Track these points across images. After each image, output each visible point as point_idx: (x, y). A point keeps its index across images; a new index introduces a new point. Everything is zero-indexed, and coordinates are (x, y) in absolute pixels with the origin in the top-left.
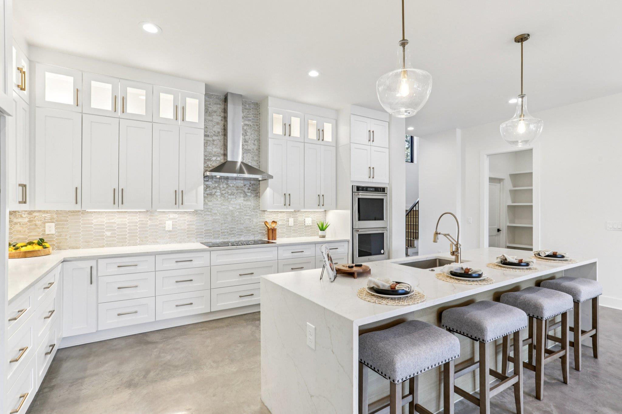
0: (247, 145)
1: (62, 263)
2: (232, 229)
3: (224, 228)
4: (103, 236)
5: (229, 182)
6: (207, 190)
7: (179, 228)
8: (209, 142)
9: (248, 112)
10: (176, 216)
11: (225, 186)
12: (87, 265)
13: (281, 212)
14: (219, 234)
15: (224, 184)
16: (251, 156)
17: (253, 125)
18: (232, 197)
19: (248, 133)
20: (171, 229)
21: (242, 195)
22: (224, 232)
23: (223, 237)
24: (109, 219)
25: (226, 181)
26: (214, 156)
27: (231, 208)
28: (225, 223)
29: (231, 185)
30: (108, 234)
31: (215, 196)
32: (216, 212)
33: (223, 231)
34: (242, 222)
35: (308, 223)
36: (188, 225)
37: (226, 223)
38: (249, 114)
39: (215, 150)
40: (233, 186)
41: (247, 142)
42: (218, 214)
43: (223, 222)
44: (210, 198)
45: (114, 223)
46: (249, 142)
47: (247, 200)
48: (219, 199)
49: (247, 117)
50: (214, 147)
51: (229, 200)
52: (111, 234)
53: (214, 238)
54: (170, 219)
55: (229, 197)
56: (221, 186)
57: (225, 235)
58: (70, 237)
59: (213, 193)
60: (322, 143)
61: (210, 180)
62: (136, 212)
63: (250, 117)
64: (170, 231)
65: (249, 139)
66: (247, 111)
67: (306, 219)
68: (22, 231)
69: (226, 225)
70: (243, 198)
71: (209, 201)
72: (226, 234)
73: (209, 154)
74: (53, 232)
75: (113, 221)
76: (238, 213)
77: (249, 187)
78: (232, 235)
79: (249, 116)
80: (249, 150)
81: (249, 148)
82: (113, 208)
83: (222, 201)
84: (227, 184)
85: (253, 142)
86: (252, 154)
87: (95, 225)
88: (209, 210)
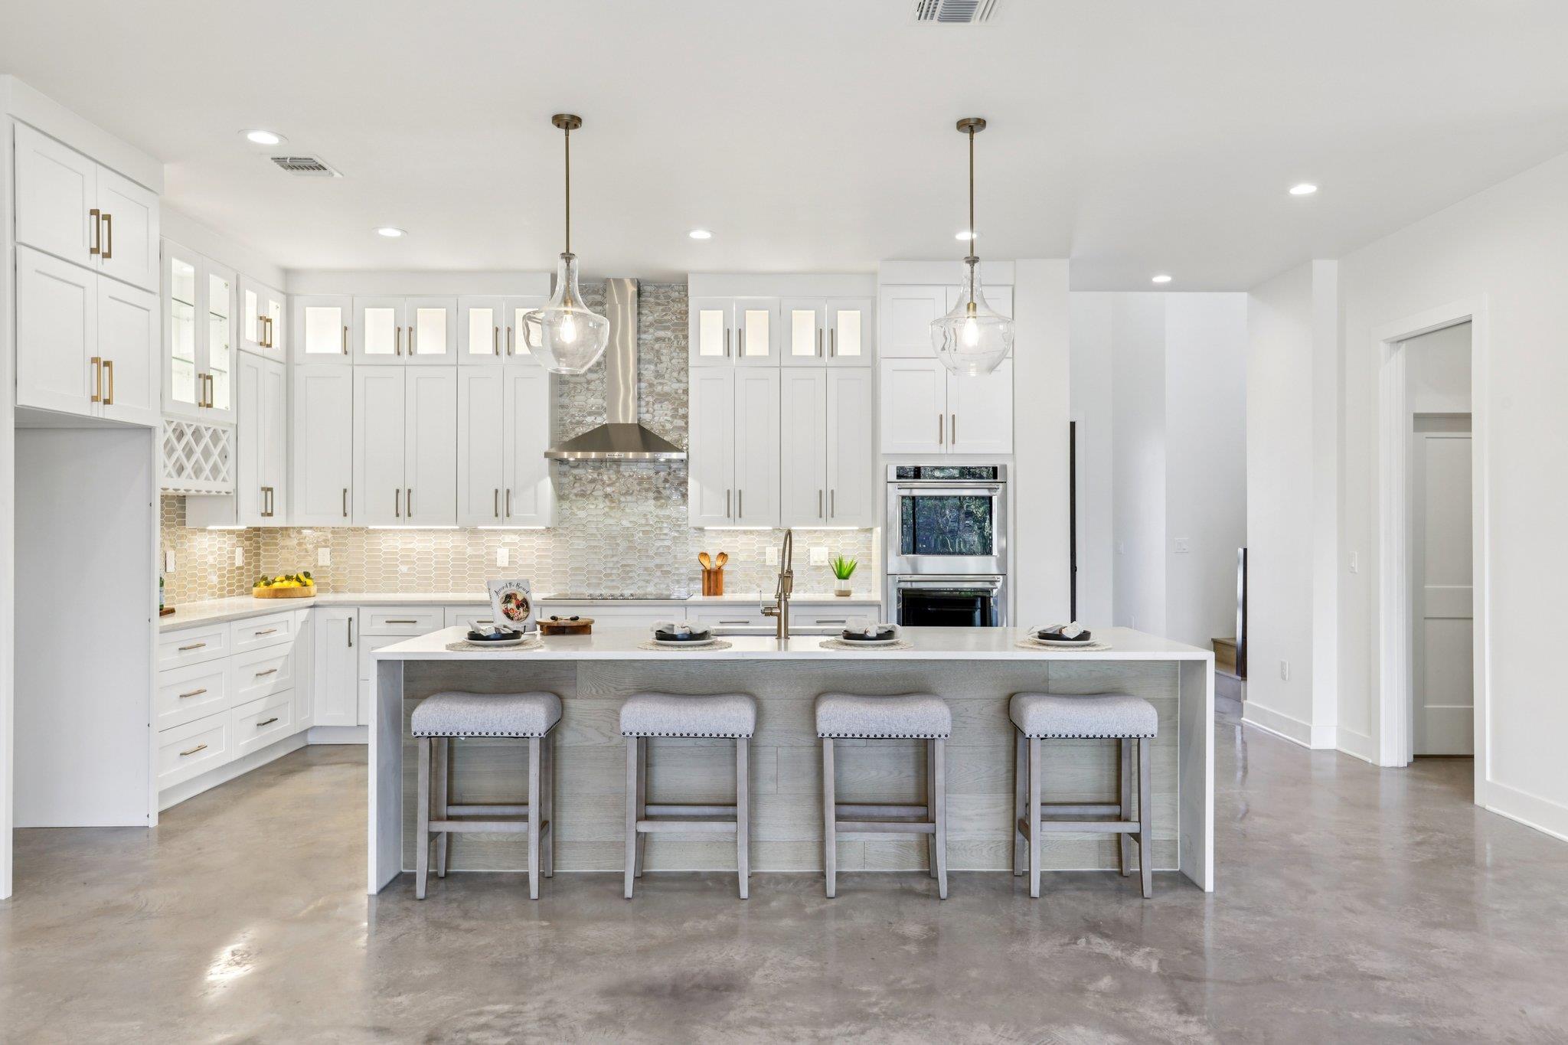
0: (661, 384)
1: (313, 609)
2: (628, 569)
3: (611, 565)
4: (397, 572)
5: (622, 469)
6: (575, 485)
7: (520, 562)
8: (579, 386)
9: (663, 310)
10: (516, 538)
11: (614, 477)
12: (344, 614)
13: (745, 532)
14: (601, 579)
15: (611, 471)
16: (670, 407)
17: (676, 337)
18: (629, 498)
19: (663, 358)
20: (506, 564)
21: (651, 495)
22: (611, 574)
23: (609, 584)
24: (406, 543)
25: (615, 466)
26: (590, 414)
27: (626, 523)
28: (613, 556)
29: (627, 474)
30: (404, 569)
31: (592, 499)
32: (595, 531)
33: (609, 571)
34: (651, 553)
35: (816, 558)
36: (538, 557)
37: (616, 555)
38: (666, 315)
39: (592, 401)
40: (630, 476)
41: (662, 376)
42: (599, 536)
43: (610, 552)
44: (582, 502)
45: (413, 550)
46: (667, 376)
47: (661, 506)
48: (601, 506)
49: (660, 322)
50: (589, 394)
51: (622, 505)
52: (409, 568)
53: (589, 585)
54: (505, 544)
55: (622, 499)
56: (605, 478)
57: (613, 580)
58: (350, 572)
59: (589, 492)
60: (833, 362)
61: (581, 466)
62: (447, 530)
63: (668, 321)
64: (504, 568)
65: (667, 369)
66: (661, 308)
67: (812, 549)
68: (290, 560)
69: (615, 559)
70: (652, 502)
71: (579, 509)
72: (614, 578)
73: (580, 411)
74: (328, 563)
75: (411, 546)
76: (641, 534)
77: (667, 477)
78: (628, 582)
79: (665, 318)
80: (667, 394)
81: (666, 389)
82: (397, 524)
83: (607, 509)
84: (618, 472)
85: (675, 374)
86: (673, 404)
87: (385, 553)
88: (581, 528)
